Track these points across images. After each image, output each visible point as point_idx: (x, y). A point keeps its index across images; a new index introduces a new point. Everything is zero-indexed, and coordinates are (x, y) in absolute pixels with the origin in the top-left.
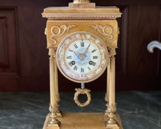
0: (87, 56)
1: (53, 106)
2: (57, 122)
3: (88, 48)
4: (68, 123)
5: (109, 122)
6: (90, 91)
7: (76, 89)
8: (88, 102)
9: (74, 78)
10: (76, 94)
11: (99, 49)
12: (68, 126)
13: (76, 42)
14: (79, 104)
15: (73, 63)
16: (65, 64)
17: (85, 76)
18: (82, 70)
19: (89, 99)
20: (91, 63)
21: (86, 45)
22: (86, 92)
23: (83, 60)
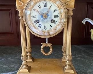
0: (49, 15)
1: (24, 56)
2: (27, 67)
3: (49, 8)
4: (37, 67)
5: (66, 68)
6: (52, 44)
7: (42, 43)
8: (50, 52)
9: (39, 34)
10: (42, 47)
11: (60, 9)
12: (36, 70)
13: (40, 3)
14: (44, 54)
15: (37, 21)
16: (31, 22)
17: (48, 32)
18: (45, 27)
19: (51, 50)
20: (52, 21)
21: (48, 6)
22: (49, 45)
23: (46, 19)
